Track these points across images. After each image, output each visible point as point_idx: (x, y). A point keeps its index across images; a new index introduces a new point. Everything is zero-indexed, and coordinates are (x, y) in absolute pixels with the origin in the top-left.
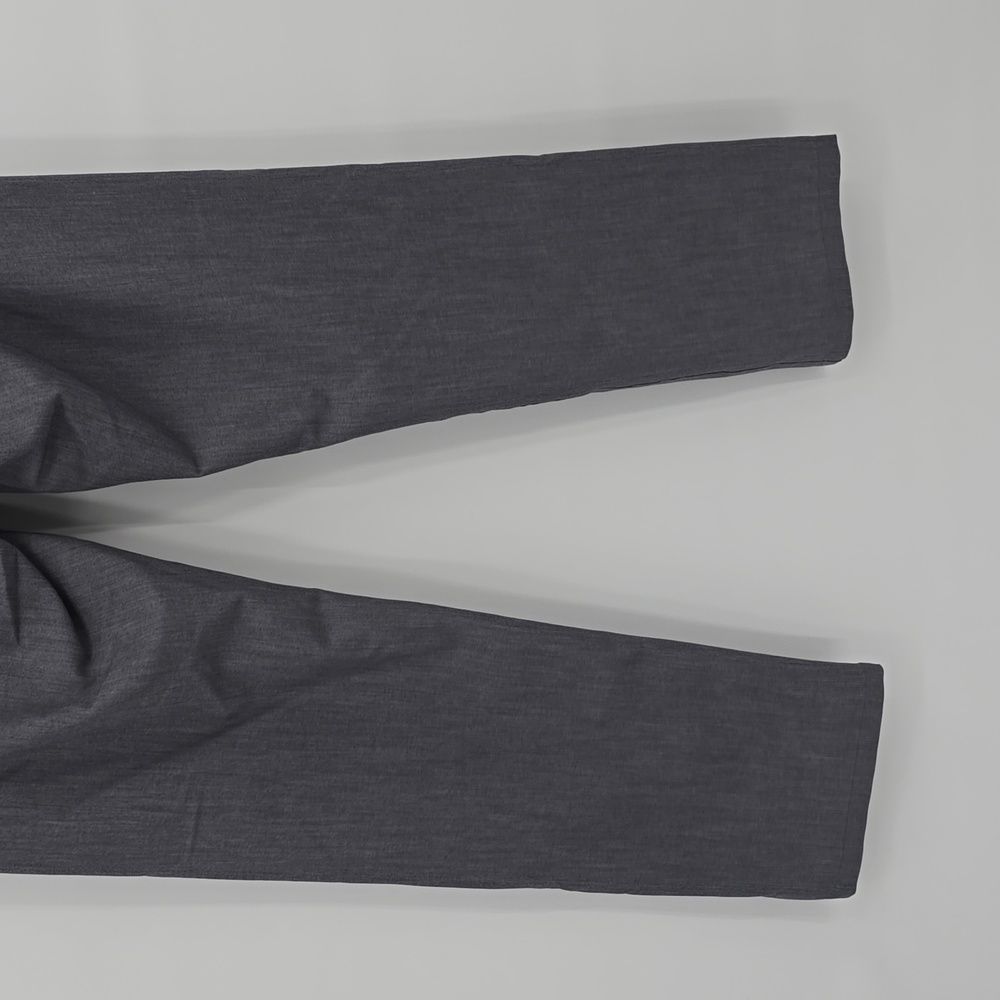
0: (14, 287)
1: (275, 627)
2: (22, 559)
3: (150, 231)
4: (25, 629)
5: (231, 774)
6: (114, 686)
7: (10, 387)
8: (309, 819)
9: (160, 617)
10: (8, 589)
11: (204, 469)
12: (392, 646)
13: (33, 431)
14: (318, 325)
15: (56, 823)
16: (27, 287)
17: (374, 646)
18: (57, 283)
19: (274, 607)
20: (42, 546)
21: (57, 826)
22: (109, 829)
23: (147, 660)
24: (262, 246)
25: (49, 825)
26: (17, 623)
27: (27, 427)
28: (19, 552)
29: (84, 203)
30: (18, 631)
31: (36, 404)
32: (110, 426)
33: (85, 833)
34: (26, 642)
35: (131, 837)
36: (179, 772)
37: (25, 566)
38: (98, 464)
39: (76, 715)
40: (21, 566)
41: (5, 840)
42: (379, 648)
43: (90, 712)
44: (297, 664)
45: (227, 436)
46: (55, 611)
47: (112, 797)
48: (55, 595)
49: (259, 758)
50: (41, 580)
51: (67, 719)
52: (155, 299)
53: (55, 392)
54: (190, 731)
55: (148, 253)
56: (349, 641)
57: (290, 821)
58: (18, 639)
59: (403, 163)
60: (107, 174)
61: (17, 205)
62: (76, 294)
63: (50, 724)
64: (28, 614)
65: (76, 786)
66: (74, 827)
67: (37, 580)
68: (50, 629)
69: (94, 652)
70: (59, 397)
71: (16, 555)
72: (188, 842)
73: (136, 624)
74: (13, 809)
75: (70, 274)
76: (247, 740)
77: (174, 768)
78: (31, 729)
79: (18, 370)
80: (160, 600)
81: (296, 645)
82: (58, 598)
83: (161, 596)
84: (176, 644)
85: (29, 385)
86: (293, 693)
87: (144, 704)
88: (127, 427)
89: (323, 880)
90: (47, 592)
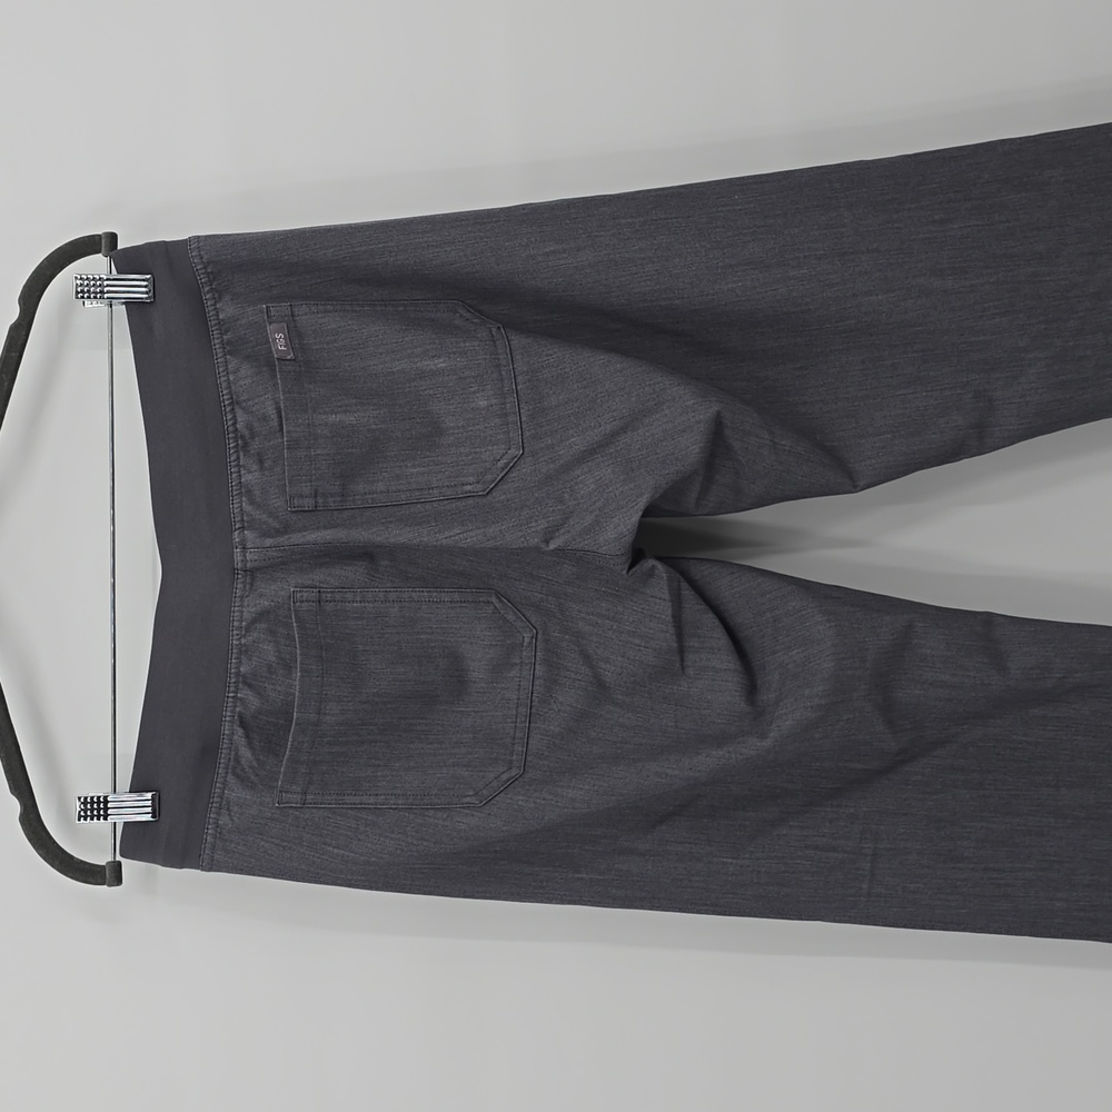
0: (663, 303)
1: (949, 654)
2: (684, 585)
3: (796, 231)
4: (690, 657)
5: (905, 814)
6: (789, 717)
7: (669, 407)
8: (991, 865)
9: (829, 643)
10: (674, 616)
11: (862, 483)
12: (1078, 675)
13: (697, 451)
14: (982, 316)
15: (730, 860)
16: (677, 302)
17: (1058, 675)
18: (707, 295)
19: (947, 632)
20: (701, 572)
21: (731, 863)
22: (783, 869)
23: (820, 688)
24: (913, 237)
25: (724, 863)
26: (681, 651)
27: (691, 447)
28: (682, 579)
29: (728, 208)
30: (682, 660)
31: (697, 422)
32: (768, 442)
33: (759, 872)
34: (691, 672)
35: (805, 879)
36: (852, 810)
37: (687, 592)
38: (754, 483)
39: (753, 747)
40: (683, 592)
41: (681, 877)
42: (1064, 677)
43: (767, 743)
44: (974, 694)
45: (883, 447)
46: (720, 639)
47: (785, 835)
48: (717, 622)
49: (934, 797)
50: (703, 606)
51: (744, 751)
52: (806, 304)
53: (715, 408)
54: (860, 766)
55: (798, 255)
56: (1031, 669)
57: (972, 866)
58: (683, 669)
59: (1061, 132)
60: (748, 177)
61: (663, 216)
62: (726, 305)
63: (727, 755)
64: (693, 643)
65: (747, 823)
66: (748, 866)
67: (699, 607)
68: (714, 656)
69: (759, 682)
70: (719, 413)
71: (679, 582)
72: (865, 886)
73: (803, 651)
74: (687, 845)
75: (720, 284)
76: (920, 777)
77: (846, 806)
78: (708, 761)
79: (676, 388)
80: (828, 625)
81: (972, 674)
82: (720, 625)
83: (828, 621)
84: (849, 672)
85: (688, 403)
86: (965, 726)
87: (817, 736)
88: (783, 443)
89: (1008, 932)
90: (709, 619)
